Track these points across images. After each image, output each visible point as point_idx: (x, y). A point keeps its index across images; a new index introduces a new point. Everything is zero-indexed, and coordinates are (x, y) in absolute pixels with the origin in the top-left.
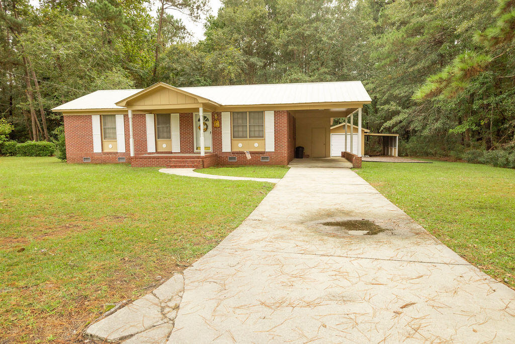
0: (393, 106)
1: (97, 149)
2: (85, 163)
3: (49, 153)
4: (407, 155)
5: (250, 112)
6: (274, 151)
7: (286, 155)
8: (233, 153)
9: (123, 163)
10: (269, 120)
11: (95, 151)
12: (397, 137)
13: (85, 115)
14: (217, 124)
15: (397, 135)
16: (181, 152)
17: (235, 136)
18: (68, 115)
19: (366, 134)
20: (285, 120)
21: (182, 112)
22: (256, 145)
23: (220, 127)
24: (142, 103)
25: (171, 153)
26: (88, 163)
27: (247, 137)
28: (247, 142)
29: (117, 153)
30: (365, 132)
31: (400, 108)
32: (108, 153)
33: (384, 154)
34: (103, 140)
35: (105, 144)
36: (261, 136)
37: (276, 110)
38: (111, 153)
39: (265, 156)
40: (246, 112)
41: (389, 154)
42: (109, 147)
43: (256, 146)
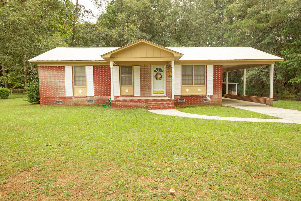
1: (69, 93)
2: (58, 106)
3: (5, 96)
5: (195, 66)
6: (213, 94)
7: (221, 97)
8: (182, 96)
9: (92, 104)
10: (210, 71)
11: (67, 95)
13: (59, 66)
15: (237, 84)
16: (141, 96)
17: (184, 83)
18: (43, 65)
20: (221, 72)
21: (142, 65)
24: (123, 56)
25: (133, 96)
26: (60, 105)
27: (192, 84)
28: (192, 87)
29: (87, 96)
32: (78, 97)
34: (74, 86)
35: (75, 89)
36: (204, 83)
37: (215, 64)
38: (81, 97)
39: (206, 98)
40: (192, 66)
42: (79, 92)
43: (199, 91)
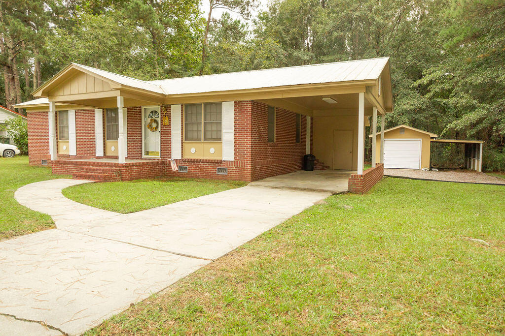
0: (464, 99)
2: (42, 167)
4: (496, 171)
5: (206, 104)
6: (233, 160)
7: (249, 166)
8: (184, 161)
10: (228, 111)
12: (481, 145)
14: (166, 121)
15: (482, 143)
16: (128, 158)
17: (186, 137)
18: (31, 111)
19: (432, 140)
20: (248, 114)
22: (212, 150)
23: (170, 125)
24: (61, 92)
27: (200, 139)
28: (201, 146)
29: (69, 156)
30: (432, 138)
31: (474, 102)
32: (62, 156)
33: (465, 168)
34: (59, 140)
36: (218, 138)
37: (237, 100)
38: (64, 156)
39: (222, 166)
40: (201, 104)
41: (472, 168)
42: (64, 149)
43: (209, 152)
